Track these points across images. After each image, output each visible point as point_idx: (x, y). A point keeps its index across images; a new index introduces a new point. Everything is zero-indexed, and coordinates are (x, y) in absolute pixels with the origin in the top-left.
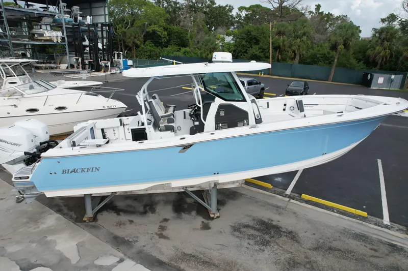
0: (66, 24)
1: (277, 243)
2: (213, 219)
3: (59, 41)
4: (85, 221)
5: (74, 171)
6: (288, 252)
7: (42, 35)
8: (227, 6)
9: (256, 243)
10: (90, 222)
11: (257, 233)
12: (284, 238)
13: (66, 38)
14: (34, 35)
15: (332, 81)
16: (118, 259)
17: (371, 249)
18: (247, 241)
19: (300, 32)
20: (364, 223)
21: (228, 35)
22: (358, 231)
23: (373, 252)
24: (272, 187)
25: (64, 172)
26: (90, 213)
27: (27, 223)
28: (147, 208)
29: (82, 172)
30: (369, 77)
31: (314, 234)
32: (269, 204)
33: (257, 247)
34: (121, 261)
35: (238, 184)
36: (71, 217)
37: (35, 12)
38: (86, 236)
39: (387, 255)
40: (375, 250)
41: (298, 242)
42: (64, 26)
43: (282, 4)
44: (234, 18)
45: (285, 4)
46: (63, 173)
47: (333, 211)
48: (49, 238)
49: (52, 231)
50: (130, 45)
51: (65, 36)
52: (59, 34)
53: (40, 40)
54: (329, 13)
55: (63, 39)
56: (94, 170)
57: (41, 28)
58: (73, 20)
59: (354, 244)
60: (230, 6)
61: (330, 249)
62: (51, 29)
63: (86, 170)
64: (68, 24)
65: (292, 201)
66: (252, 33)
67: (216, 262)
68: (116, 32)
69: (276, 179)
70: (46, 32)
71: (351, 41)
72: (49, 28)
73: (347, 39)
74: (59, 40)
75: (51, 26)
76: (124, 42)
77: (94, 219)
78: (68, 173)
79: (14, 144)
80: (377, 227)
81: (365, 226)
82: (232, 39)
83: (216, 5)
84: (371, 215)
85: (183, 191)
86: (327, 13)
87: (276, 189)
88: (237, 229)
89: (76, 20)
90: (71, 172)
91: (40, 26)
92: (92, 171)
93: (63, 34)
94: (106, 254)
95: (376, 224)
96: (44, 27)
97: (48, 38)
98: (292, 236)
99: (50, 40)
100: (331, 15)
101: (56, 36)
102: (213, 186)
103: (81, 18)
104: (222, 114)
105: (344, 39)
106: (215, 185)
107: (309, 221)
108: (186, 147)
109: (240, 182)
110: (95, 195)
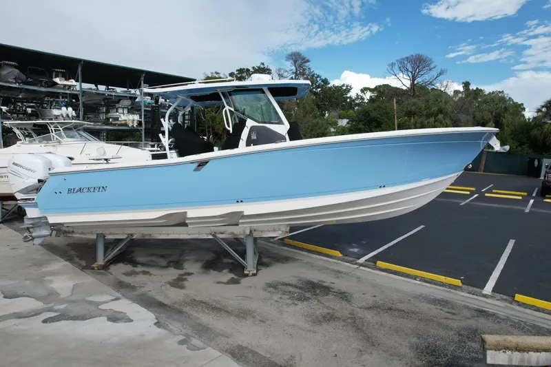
0: (145, 106)
1: (318, 301)
2: (247, 275)
3: (135, 126)
4: (93, 269)
6: (328, 308)
7: (117, 119)
8: (343, 85)
9: (292, 298)
10: (98, 269)
11: (297, 290)
12: (331, 297)
13: (143, 122)
14: (108, 119)
15: (484, 172)
16: (114, 298)
17: (447, 312)
18: (280, 296)
19: (434, 109)
20: (452, 290)
21: (341, 117)
22: (439, 297)
23: (449, 316)
24: (340, 255)
25: (69, 191)
26: (101, 261)
27: (31, 266)
28: (171, 264)
29: (88, 192)
30: (536, 163)
31: (375, 296)
32: (328, 269)
33: (290, 302)
34: (117, 299)
35: (281, 232)
36: (80, 265)
37: (114, 94)
38: (88, 279)
39: (469, 318)
40: (454, 314)
41: (348, 301)
42: (143, 109)
43: (414, 80)
44: (354, 101)
45: (418, 80)
47: (415, 279)
48: (47, 278)
49: (52, 274)
50: (220, 132)
51: (143, 120)
52: (136, 117)
53: (115, 125)
54: (477, 88)
55: (140, 123)
56: (101, 190)
57: (117, 112)
58: (153, 101)
59: (425, 307)
60: (347, 86)
61: (390, 309)
62: (128, 112)
63: (92, 190)
64: (147, 107)
65: (361, 268)
66: (371, 114)
67: (230, 309)
68: (205, 118)
69: (351, 250)
70: (122, 115)
71: (504, 117)
72: (126, 111)
73: (499, 114)
74: (135, 124)
75: (128, 109)
76: (213, 129)
77: (105, 267)
78: (74, 192)
79: (29, 170)
80: (470, 296)
81: (453, 293)
82: (348, 123)
83: (329, 86)
84: (468, 285)
85: (211, 237)
86: (475, 89)
87: (346, 258)
88: (273, 286)
89: (157, 101)
90: (77, 192)
91: (117, 109)
92: (99, 191)
93: (141, 118)
94: (102, 293)
95: (469, 293)
96: (120, 111)
97: (123, 122)
98: (344, 296)
99: (126, 125)
100: (481, 90)
101: (132, 119)
102: (248, 232)
103: (164, 100)
104: (254, 137)
105: (494, 114)
106: (251, 232)
107: (374, 286)
108: (202, 164)
109: (284, 230)
110: (108, 237)
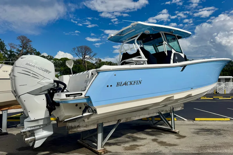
4: (100, 154)
5: (126, 84)
24: (176, 120)
25: (118, 84)
26: (100, 146)
29: (130, 85)
46: (117, 86)
56: (138, 83)
63: (133, 83)
78: (121, 85)
85: (158, 114)
90: (123, 85)
92: (137, 84)
104: (176, 58)
109: (182, 106)
110: (105, 125)
